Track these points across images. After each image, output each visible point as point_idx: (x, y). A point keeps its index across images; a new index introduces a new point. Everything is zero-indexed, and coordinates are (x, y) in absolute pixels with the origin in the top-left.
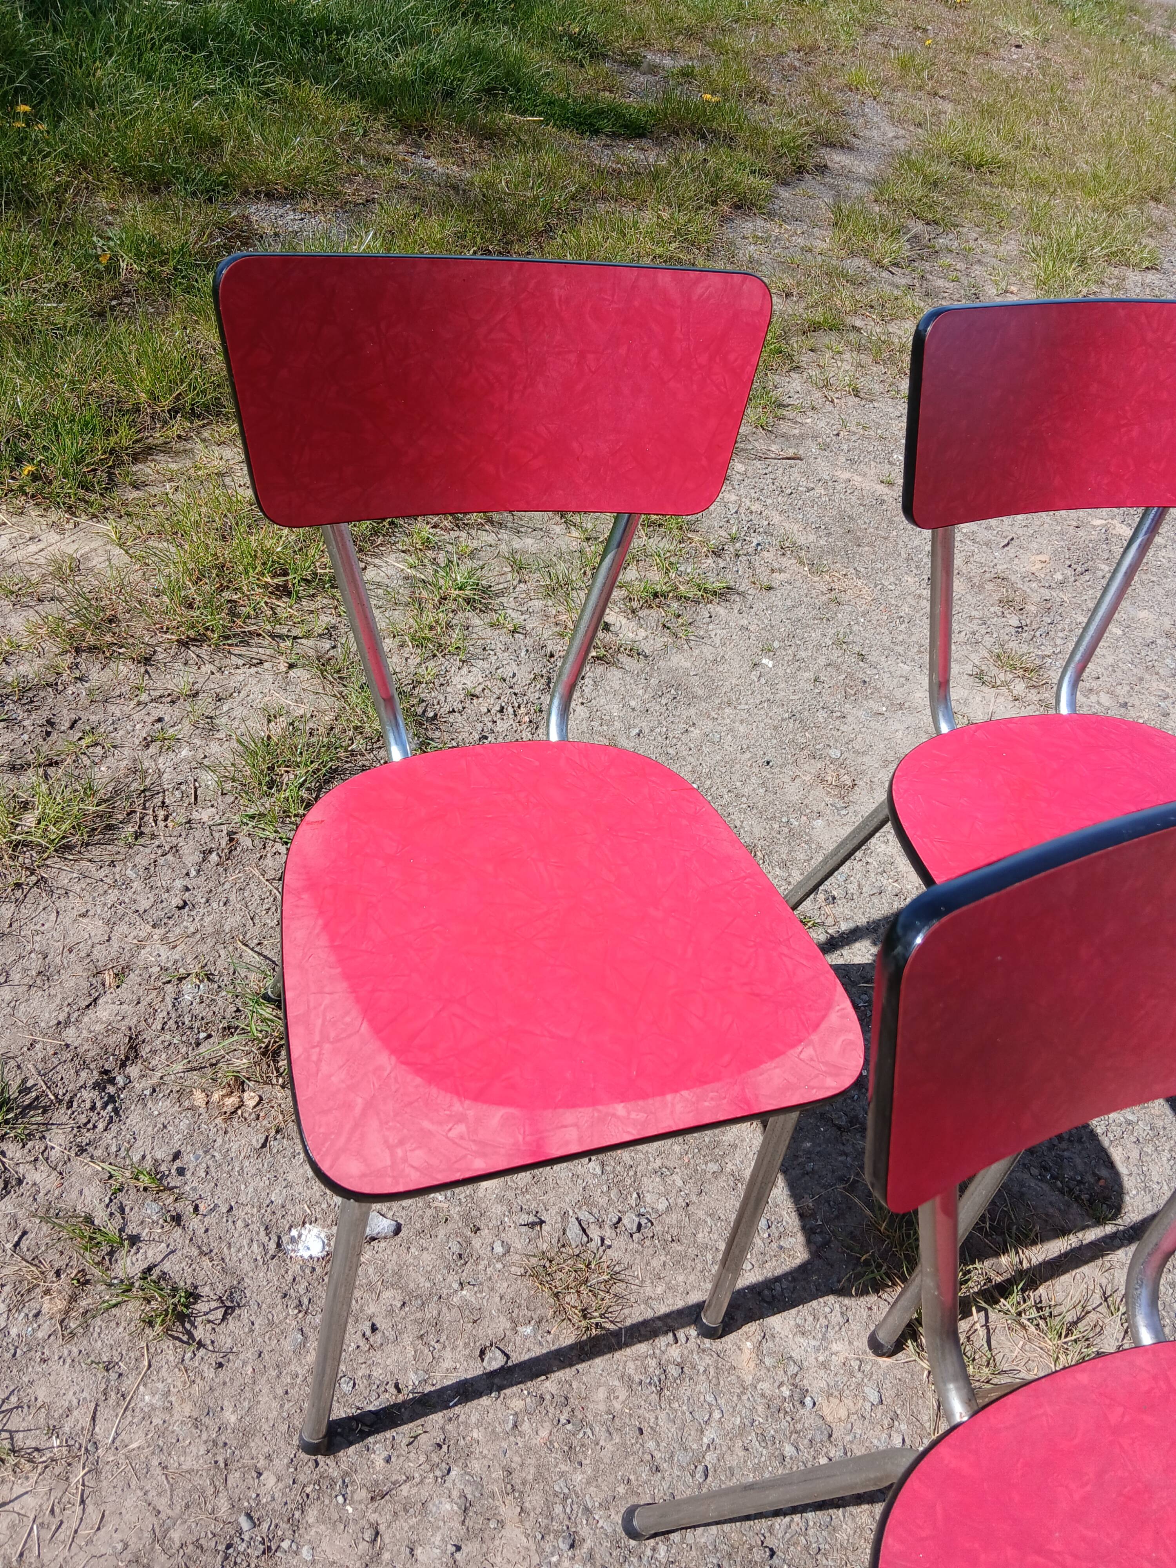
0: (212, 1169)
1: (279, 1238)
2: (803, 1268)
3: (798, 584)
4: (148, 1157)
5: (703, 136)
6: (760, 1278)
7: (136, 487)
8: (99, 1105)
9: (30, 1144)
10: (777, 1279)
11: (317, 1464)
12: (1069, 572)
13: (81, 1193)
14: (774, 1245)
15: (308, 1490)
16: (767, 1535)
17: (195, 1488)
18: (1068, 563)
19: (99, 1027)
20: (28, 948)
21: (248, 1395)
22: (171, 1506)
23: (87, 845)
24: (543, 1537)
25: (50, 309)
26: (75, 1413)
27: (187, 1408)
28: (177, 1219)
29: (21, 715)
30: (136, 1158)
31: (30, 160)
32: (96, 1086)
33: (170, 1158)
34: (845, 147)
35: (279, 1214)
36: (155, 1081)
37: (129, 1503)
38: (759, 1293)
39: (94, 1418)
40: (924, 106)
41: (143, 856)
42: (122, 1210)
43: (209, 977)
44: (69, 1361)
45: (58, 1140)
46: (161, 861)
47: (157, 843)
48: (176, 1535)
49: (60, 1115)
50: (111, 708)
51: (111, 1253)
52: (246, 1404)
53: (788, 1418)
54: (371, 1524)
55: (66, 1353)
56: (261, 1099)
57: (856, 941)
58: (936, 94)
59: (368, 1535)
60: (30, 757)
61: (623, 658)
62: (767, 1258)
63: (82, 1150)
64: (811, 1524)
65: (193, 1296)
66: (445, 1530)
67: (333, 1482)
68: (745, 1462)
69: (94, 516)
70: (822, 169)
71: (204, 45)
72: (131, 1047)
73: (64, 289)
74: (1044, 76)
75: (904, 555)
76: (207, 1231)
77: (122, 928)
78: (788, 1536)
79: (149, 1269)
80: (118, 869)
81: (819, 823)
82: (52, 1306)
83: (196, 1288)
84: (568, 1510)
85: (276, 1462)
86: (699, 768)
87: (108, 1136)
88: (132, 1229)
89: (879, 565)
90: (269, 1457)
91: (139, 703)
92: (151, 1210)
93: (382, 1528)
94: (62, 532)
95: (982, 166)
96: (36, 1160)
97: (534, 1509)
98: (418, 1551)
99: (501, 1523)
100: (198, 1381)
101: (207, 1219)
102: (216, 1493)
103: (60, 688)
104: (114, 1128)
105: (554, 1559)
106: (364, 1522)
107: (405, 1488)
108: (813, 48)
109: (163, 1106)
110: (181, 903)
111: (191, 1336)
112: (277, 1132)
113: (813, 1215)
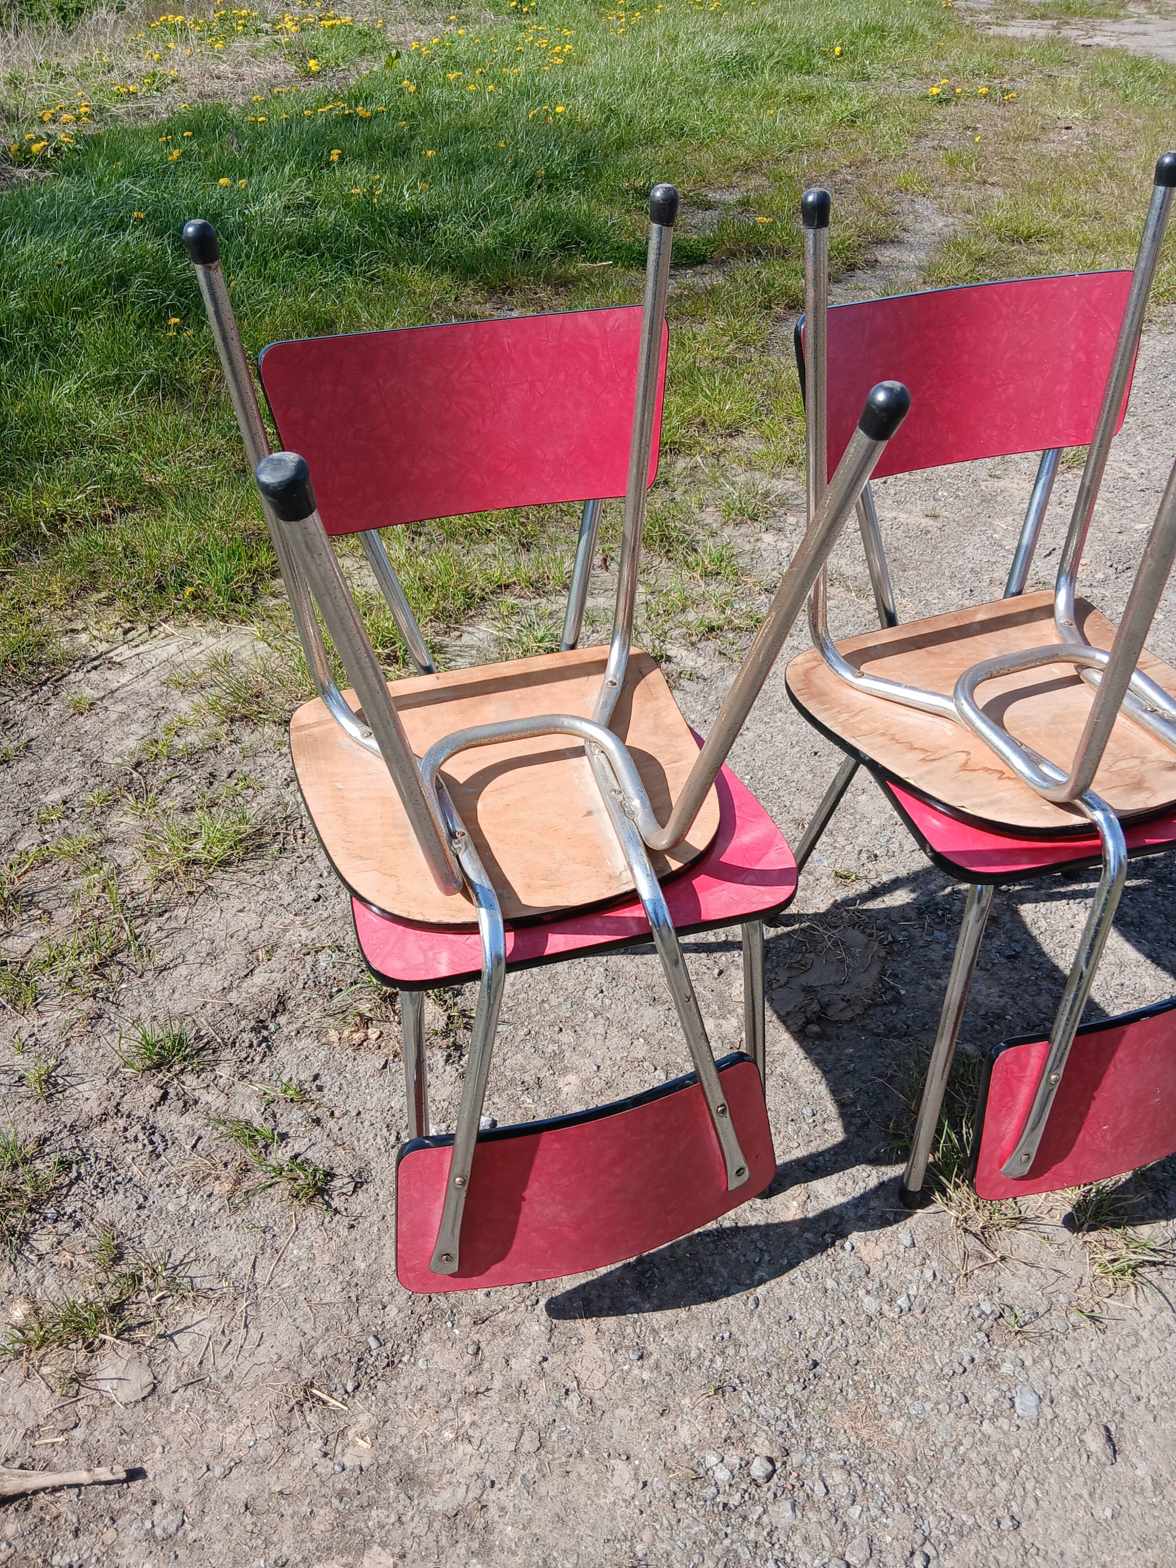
0: (345, 1086)
1: (398, 1133)
2: (842, 1145)
3: (845, 608)
4: (295, 1079)
5: (759, 254)
6: (805, 1154)
7: (276, 597)
8: (255, 1043)
9: (204, 1075)
10: (821, 1154)
11: (430, 1300)
12: (1111, 571)
13: (243, 1106)
14: (818, 1129)
15: (424, 1319)
16: (811, 1350)
17: (333, 1316)
18: (1109, 563)
19: (255, 990)
20: (200, 937)
21: (375, 1248)
22: (314, 1329)
23: (243, 860)
24: (616, 1351)
25: (201, 471)
26: (240, 1263)
27: (327, 1258)
28: (317, 1121)
29: (190, 772)
30: (285, 1079)
31: (181, 360)
32: (253, 1029)
33: (311, 1078)
34: (895, 242)
35: (398, 1116)
36: (299, 1025)
37: (281, 1327)
38: (805, 1165)
39: (254, 1267)
40: (973, 195)
41: (286, 865)
42: (274, 1115)
43: (339, 948)
44: (234, 1226)
45: (224, 1071)
46: (301, 867)
47: (297, 854)
48: (319, 1351)
49: (226, 1054)
50: (259, 760)
51: (266, 1147)
52: (373, 1255)
53: (830, 1260)
54: (474, 1342)
55: (232, 1221)
56: (382, 1033)
57: (896, 889)
58: (985, 182)
59: (471, 1349)
60: (198, 801)
61: (684, 683)
62: (812, 1138)
63: (243, 1077)
64: (851, 1341)
65: (330, 1175)
66: (534, 1346)
67: (443, 1313)
68: (792, 1294)
69: (243, 621)
70: (873, 264)
71: (317, 247)
72: (280, 1003)
73: (213, 454)
74: (1094, 149)
75: (947, 574)
76: (340, 1129)
77: (271, 918)
78: (830, 1351)
79: (296, 1157)
80: (267, 876)
81: (863, 798)
82: (222, 1188)
83: (332, 1169)
84: (638, 1331)
85: (398, 1298)
86: (753, 763)
87: (263, 1066)
88: (282, 1129)
89: (924, 584)
90: (391, 1294)
91: (281, 755)
92: (297, 1115)
93: (482, 1345)
94: (218, 636)
95: (1030, 237)
96: (208, 1086)
97: (609, 1330)
98: (513, 1362)
99: (581, 1341)
100: (335, 1238)
101: (340, 1121)
102: (350, 1320)
103: (219, 749)
104: (268, 1060)
105: (626, 1367)
106: (468, 1341)
107: (502, 1316)
108: (865, 162)
109: (305, 1043)
110: (316, 897)
111: (329, 1205)
112: (395, 1056)
113: (854, 1103)
